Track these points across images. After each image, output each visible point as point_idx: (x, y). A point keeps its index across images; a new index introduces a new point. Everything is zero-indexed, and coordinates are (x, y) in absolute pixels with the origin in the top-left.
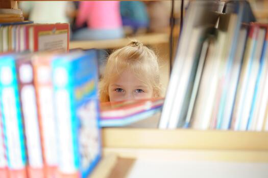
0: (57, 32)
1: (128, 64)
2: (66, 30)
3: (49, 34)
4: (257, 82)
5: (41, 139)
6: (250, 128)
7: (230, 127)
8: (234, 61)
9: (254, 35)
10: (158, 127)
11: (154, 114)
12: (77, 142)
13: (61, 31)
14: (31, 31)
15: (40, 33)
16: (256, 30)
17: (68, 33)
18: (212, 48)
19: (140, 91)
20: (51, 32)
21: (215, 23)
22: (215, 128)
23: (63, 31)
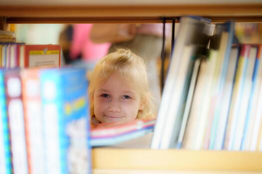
0: (49, 52)
1: (116, 67)
2: (58, 51)
3: (40, 54)
4: (250, 100)
5: (28, 156)
6: (244, 148)
7: (223, 147)
8: (226, 80)
9: (246, 54)
10: (150, 146)
11: (146, 134)
12: (65, 159)
13: (52, 51)
14: (22, 50)
15: (31, 52)
16: (247, 48)
17: (60, 54)
18: (204, 66)
19: (127, 97)
20: (42, 52)
21: (207, 44)
22: (208, 148)
23: (54, 51)
